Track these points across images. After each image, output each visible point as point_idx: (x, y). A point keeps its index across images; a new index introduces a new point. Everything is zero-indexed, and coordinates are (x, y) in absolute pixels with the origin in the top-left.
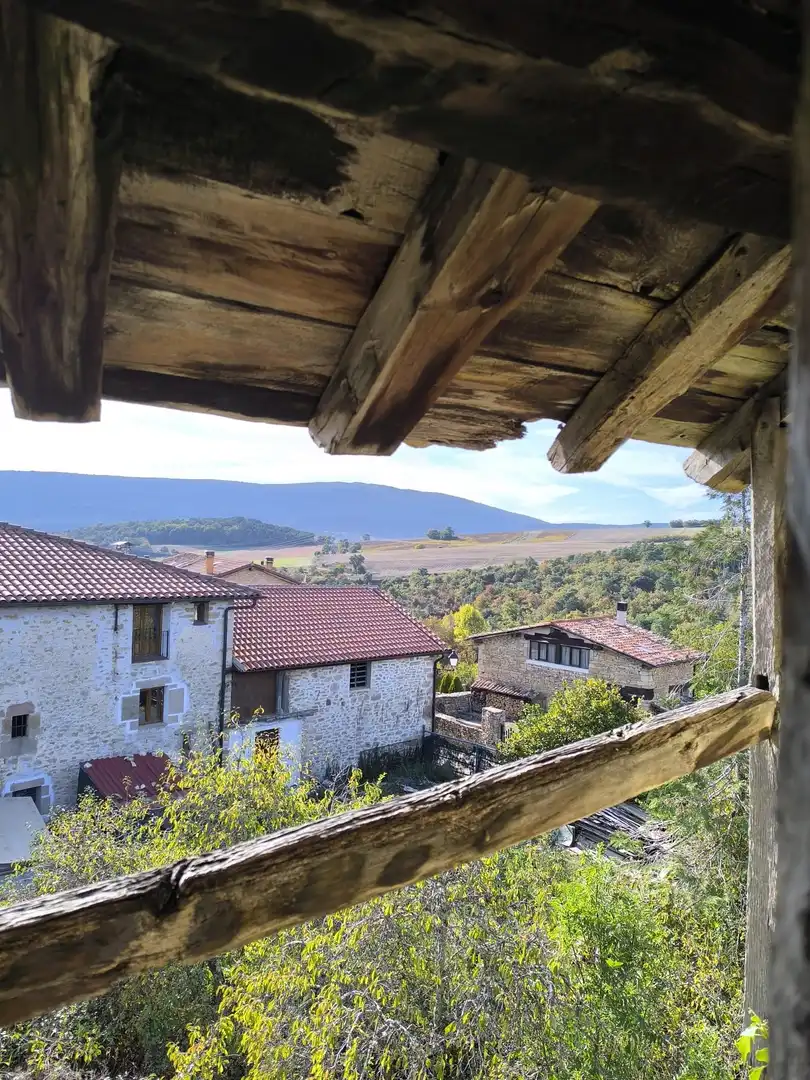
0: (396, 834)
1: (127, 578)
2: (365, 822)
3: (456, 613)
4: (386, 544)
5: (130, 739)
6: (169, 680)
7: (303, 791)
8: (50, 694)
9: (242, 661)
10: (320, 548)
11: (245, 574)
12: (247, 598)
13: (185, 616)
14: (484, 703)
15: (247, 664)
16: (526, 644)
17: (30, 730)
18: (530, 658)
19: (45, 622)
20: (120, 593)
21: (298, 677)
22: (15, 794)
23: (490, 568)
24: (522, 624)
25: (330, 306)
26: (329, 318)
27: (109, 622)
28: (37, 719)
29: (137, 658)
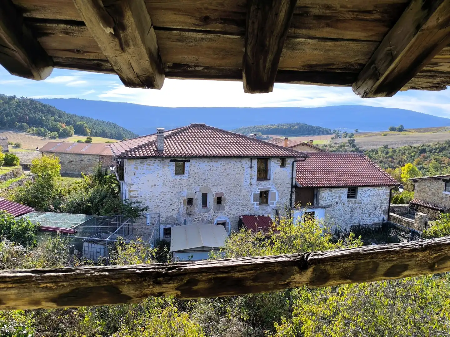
0: (393, 257)
1: (255, 148)
2: (379, 251)
3: (403, 168)
4: (367, 133)
5: (257, 209)
6: (270, 188)
7: (327, 238)
8: (229, 190)
9: (299, 183)
10: (334, 136)
11: (301, 147)
12: (302, 157)
13: (277, 164)
14: (416, 210)
15: (302, 184)
16: (443, 184)
17: (222, 202)
18: (445, 191)
19: (227, 164)
20: (252, 154)
21: (323, 191)
22: (218, 224)
23: (423, 146)
24: (441, 174)
25: (371, 34)
26: (369, 39)
27: (248, 165)
28: (225, 199)
29: (259, 179)
